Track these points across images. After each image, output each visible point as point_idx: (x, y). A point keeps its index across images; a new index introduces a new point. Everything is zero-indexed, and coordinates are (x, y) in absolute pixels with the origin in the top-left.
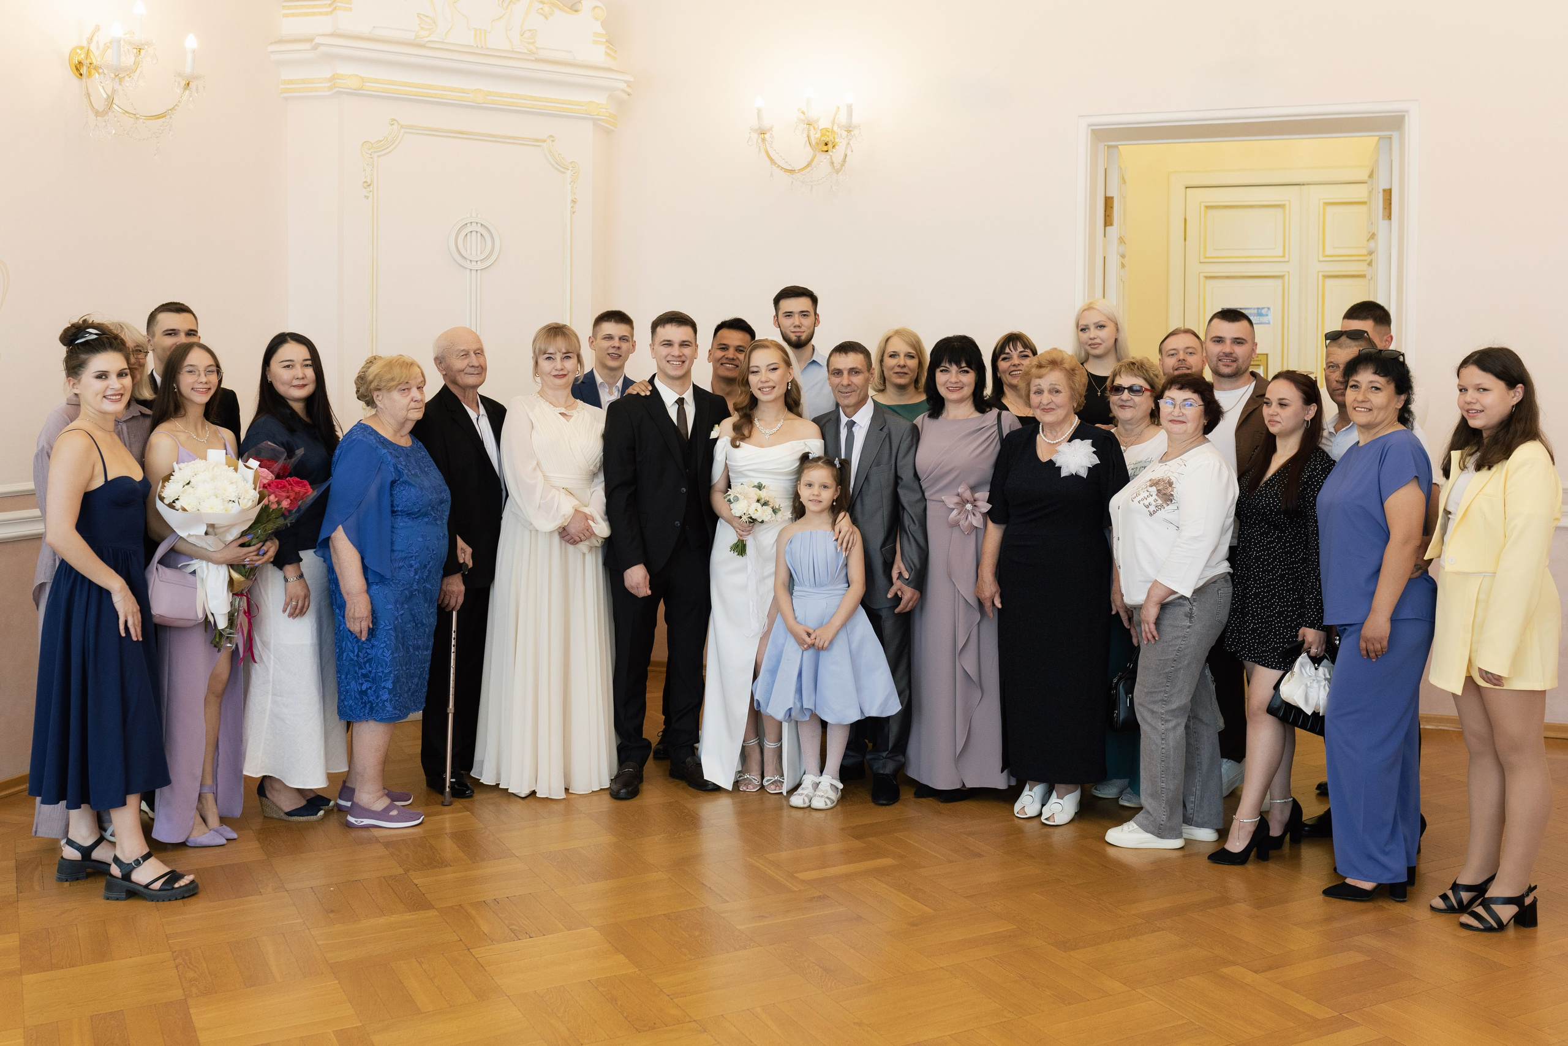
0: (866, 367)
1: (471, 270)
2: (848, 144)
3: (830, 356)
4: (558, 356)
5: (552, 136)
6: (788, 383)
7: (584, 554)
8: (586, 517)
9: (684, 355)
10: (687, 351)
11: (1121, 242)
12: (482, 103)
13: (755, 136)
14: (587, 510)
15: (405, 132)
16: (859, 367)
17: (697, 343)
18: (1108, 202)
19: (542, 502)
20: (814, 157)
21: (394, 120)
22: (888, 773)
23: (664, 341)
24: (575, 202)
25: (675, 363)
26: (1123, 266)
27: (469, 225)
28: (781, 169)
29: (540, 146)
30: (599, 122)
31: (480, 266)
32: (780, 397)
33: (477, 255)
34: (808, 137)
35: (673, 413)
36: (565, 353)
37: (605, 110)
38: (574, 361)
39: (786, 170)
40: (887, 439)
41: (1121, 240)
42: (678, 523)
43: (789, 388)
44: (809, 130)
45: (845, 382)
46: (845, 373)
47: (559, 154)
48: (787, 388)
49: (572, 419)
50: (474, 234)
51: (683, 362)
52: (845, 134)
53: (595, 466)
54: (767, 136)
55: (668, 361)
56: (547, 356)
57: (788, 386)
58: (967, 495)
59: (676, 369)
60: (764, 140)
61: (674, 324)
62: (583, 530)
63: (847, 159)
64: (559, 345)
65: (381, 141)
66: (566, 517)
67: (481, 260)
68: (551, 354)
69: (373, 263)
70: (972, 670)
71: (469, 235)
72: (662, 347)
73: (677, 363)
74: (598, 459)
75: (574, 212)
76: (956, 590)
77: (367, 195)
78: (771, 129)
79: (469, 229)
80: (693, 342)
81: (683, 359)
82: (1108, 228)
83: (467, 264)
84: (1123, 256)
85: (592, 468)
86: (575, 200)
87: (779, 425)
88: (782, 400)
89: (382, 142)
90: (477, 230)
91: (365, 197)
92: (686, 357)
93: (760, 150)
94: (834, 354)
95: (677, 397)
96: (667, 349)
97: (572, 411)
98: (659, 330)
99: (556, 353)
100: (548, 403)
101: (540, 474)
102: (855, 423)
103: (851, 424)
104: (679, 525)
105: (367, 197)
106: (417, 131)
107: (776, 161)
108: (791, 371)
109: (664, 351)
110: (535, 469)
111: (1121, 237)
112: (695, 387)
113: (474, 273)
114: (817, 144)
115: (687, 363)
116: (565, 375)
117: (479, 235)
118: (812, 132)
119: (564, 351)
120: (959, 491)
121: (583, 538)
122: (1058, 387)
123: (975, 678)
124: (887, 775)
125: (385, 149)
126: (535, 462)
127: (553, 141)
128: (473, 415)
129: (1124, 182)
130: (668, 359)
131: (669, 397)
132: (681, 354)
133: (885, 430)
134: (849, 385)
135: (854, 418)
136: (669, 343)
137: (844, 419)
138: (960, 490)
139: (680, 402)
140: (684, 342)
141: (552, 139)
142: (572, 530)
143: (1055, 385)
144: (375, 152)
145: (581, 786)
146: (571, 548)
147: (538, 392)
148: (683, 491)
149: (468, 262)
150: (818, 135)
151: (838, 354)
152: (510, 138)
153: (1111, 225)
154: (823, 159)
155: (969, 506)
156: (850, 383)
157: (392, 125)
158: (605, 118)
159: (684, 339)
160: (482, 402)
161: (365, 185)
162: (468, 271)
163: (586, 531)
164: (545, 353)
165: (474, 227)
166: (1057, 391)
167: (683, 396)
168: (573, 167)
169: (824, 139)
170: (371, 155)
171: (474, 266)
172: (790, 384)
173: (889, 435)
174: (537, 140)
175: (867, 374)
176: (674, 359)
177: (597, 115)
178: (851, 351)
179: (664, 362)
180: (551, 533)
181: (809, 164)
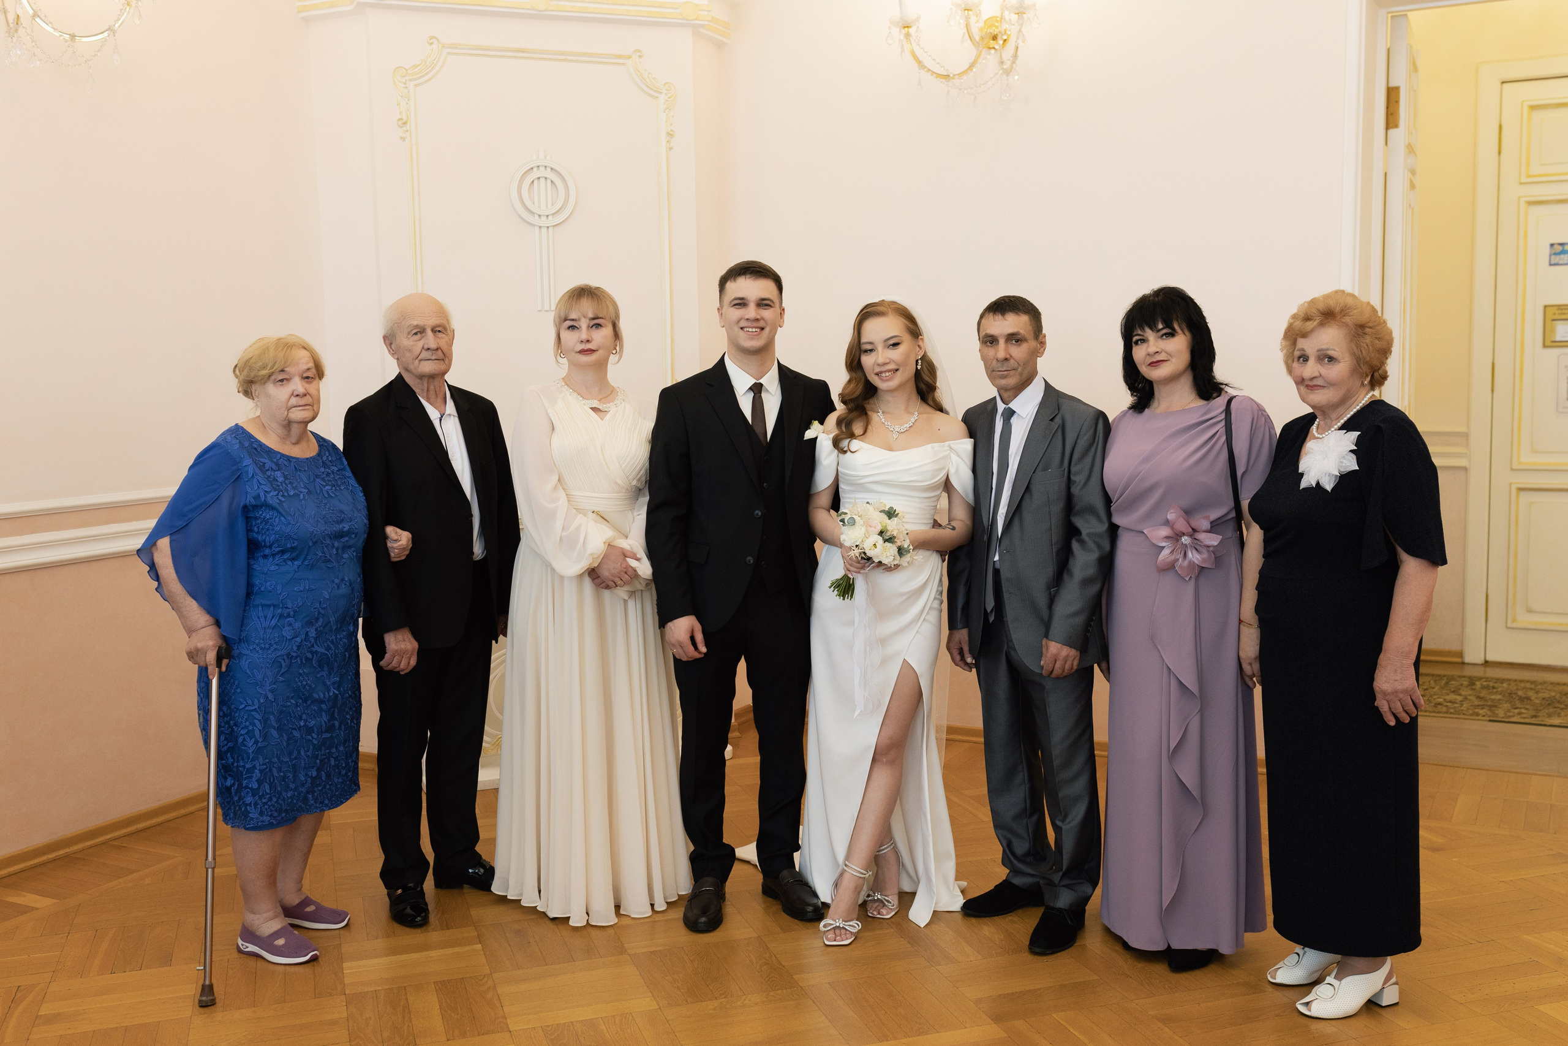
0: (1032, 334)
1: (540, 227)
2: (1020, 31)
3: (982, 317)
4: (584, 324)
5: (639, 51)
6: (917, 361)
7: (625, 601)
8: (624, 554)
9: (763, 319)
10: (767, 314)
11: (1410, 152)
12: (545, 10)
13: (896, 31)
14: (624, 544)
15: (449, 53)
16: (1022, 332)
17: (784, 305)
18: (1392, 95)
19: (564, 534)
20: (978, 56)
21: (432, 37)
22: (1062, 907)
23: (736, 299)
24: (671, 135)
25: (750, 330)
26: (1412, 186)
27: (535, 170)
28: (932, 75)
29: (623, 64)
30: (701, 30)
31: (552, 221)
32: (907, 382)
33: (547, 208)
34: (968, 26)
35: (746, 405)
36: (594, 319)
37: (706, 13)
38: (607, 331)
39: (939, 76)
40: (1060, 433)
41: (1410, 149)
42: (750, 559)
43: (919, 367)
44: (967, 19)
45: (1001, 354)
46: (1002, 342)
47: (649, 73)
48: (917, 368)
49: (608, 416)
50: (542, 181)
51: (762, 329)
52: (1015, 17)
53: (639, 480)
54: (912, 31)
55: (742, 328)
56: (568, 323)
57: (917, 365)
58: (1181, 525)
59: (752, 339)
60: (908, 35)
61: (748, 276)
62: (619, 573)
63: (1019, 53)
64: (587, 308)
65: (418, 66)
66: (596, 556)
67: (553, 214)
68: (573, 320)
69: (414, 223)
70: (1189, 778)
71: (536, 182)
72: (732, 308)
73: (754, 330)
74: (643, 471)
75: (671, 149)
76: (1165, 664)
77: (404, 135)
78: (918, 19)
79: (536, 174)
80: (777, 301)
81: (762, 324)
82: (1391, 132)
83: (535, 220)
84: (1413, 172)
85: (634, 483)
86: (671, 133)
87: (913, 420)
88: (912, 384)
89: (420, 67)
90: (547, 176)
91: (401, 138)
92: (766, 322)
93: (903, 50)
94: (986, 315)
95: (752, 381)
96: (738, 310)
97: (608, 405)
98: (730, 285)
99: (579, 320)
100: (575, 394)
101: (562, 494)
102: (1014, 412)
103: (1009, 414)
104: (752, 561)
105: (403, 139)
106: (463, 51)
107: (926, 64)
108: (920, 343)
109: (736, 313)
110: (555, 488)
111: (1409, 144)
112: (781, 367)
113: (544, 230)
114: (982, 38)
115: (767, 330)
116: (592, 351)
117: (549, 182)
118: (973, 19)
119: (591, 315)
120: (1168, 517)
121: (619, 582)
122: (1331, 353)
123: (1196, 793)
124: (1060, 910)
125: (423, 76)
126: (556, 478)
127: (640, 57)
128: (433, 413)
129: (1415, 69)
130: (743, 324)
131: (741, 381)
132: (758, 317)
133: (1058, 420)
134: (1006, 359)
135: (1012, 405)
136: (741, 303)
137: (1001, 407)
138: (1171, 516)
139: (757, 389)
140: (763, 299)
141: (639, 54)
142: (605, 573)
143: (1328, 349)
144: (410, 80)
145: (637, 906)
146: (606, 594)
147: (563, 379)
148: (757, 514)
149: (537, 217)
150: (981, 24)
151: (991, 314)
152: (584, 55)
153: (1396, 126)
154: (990, 60)
155: (1185, 540)
156: (1008, 356)
157: (431, 44)
158: (706, 23)
159: (764, 296)
160: (452, 396)
161: (400, 122)
162: (537, 229)
163: (623, 573)
164: (566, 320)
165: (542, 173)
166: (1331, 359)
167: (761, 381)
168: (667, 90)
169: (992, 31)
170: (405, 84)
171: (544, 222)
172: (920, 361)
173: (1063, 428)
174: (619, 57)
175: (1033, 343)
176: (749, 324)
177: (696, 19)
178: (1011, 311)
179: (736, 329)
180: (581, 576)
181: (971, 66)
